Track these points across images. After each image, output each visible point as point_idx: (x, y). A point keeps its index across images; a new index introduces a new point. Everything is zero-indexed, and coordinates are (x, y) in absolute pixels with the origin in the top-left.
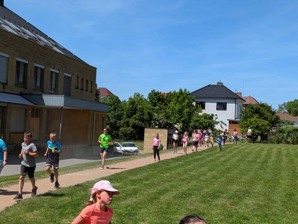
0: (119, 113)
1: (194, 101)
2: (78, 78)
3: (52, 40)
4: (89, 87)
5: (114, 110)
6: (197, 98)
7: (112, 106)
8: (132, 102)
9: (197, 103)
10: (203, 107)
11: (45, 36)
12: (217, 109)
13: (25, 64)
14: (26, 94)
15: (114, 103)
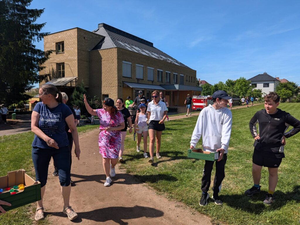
0: (209, 91)
1: (250, 83)
2: (187, 76)
3: (175, 60)
4: (193, 80)
5: (207, 90)
6: (252, 81)
7: (205, 88)
8: (216, 86)
9: (252, 84)
10: (256, 86)
11: (172, 58)
12: (264, 87)
13: (161, 71)
14: (163, 85)
15: (206, 87)
